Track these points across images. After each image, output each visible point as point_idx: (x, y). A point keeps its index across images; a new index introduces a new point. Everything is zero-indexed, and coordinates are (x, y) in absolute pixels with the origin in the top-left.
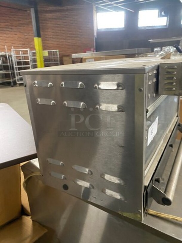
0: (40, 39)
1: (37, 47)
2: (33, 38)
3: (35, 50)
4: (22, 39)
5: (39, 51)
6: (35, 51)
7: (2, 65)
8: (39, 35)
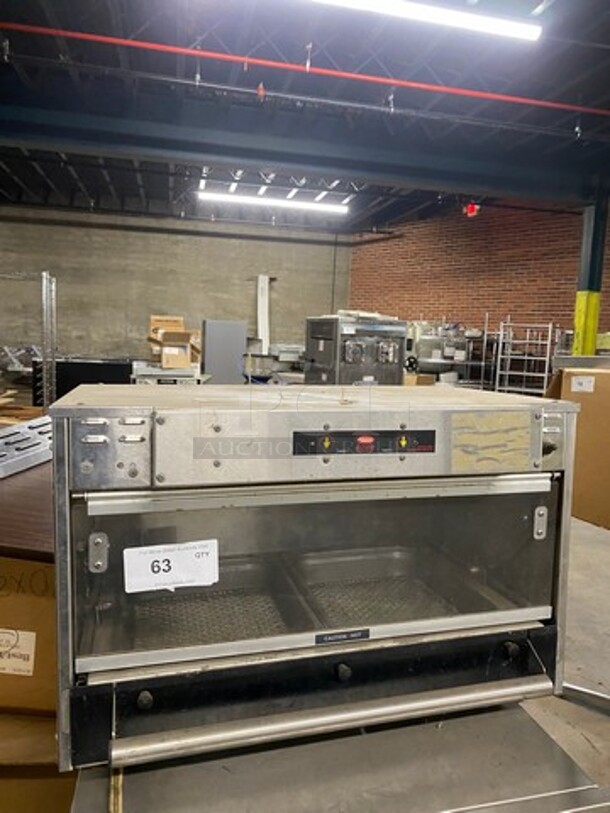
0: (595, 297)
1: (579, 320)
2: (575, 293)
3: (573, 329)
4: (549, 293)
5: (585, 332)
6: (571, 332)
7: (467, 366)
8: (593, 285)
